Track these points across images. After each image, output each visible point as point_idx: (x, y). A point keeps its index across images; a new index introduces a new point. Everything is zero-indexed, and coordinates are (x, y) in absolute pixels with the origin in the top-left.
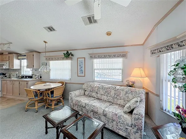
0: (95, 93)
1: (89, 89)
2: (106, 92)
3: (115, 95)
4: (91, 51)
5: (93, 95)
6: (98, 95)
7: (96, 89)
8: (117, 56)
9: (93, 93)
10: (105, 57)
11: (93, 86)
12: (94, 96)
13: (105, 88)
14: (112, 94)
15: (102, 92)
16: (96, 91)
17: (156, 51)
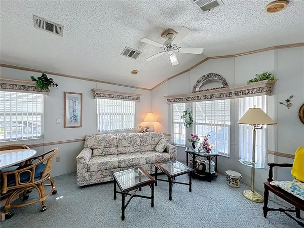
0: (114, 148)
1: (102, 144)
2: (131, 142)
3: (141, 142)
4: (93, 85)
5: (111, 151)
6: (120, 149)
7: (115, 141)
8: (131, 98)
9: (111, 149)
10: (118, 97)
11: (108, 138)
12: (113, 153)
13: (128, 138)
14: (138, 142)
15: (125, 143)
16: (116, 144)
17: (172, 100)
